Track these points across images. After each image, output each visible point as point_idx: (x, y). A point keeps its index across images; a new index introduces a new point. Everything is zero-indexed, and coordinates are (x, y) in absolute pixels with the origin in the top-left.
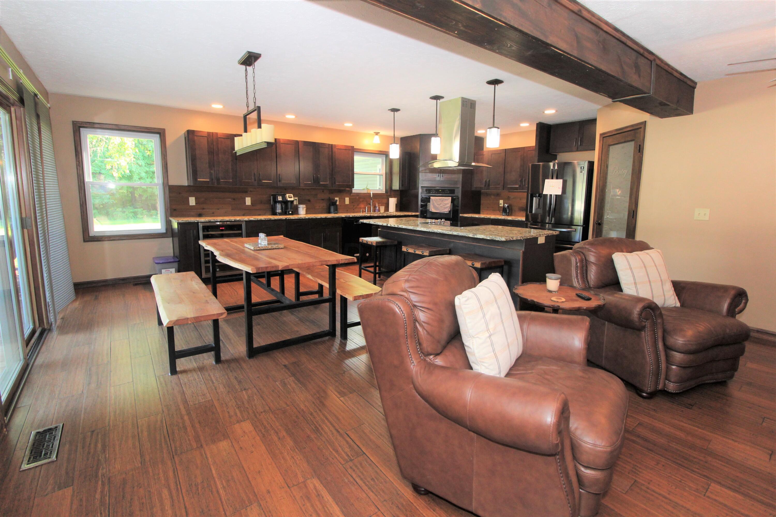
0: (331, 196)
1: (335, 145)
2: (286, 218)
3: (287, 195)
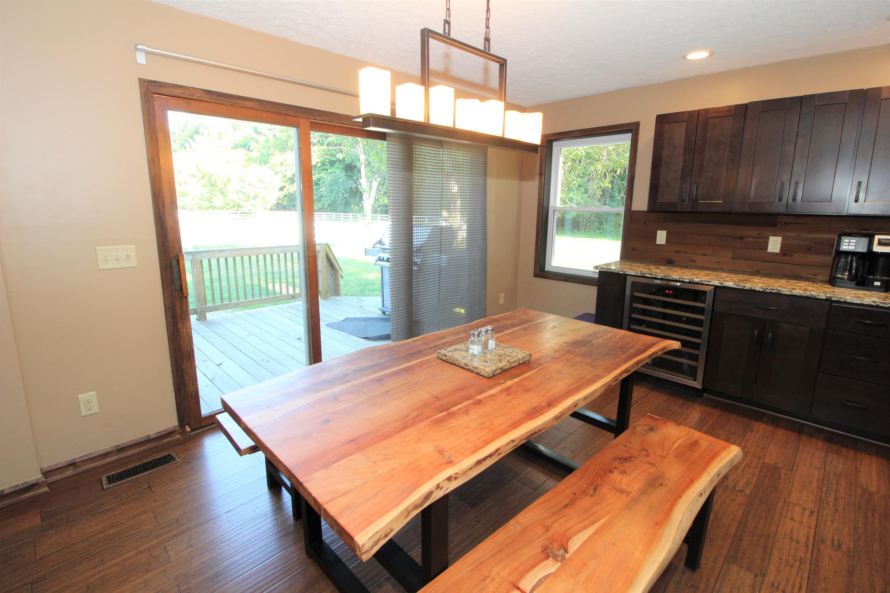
2: (830, 297)
3: (877, 237)
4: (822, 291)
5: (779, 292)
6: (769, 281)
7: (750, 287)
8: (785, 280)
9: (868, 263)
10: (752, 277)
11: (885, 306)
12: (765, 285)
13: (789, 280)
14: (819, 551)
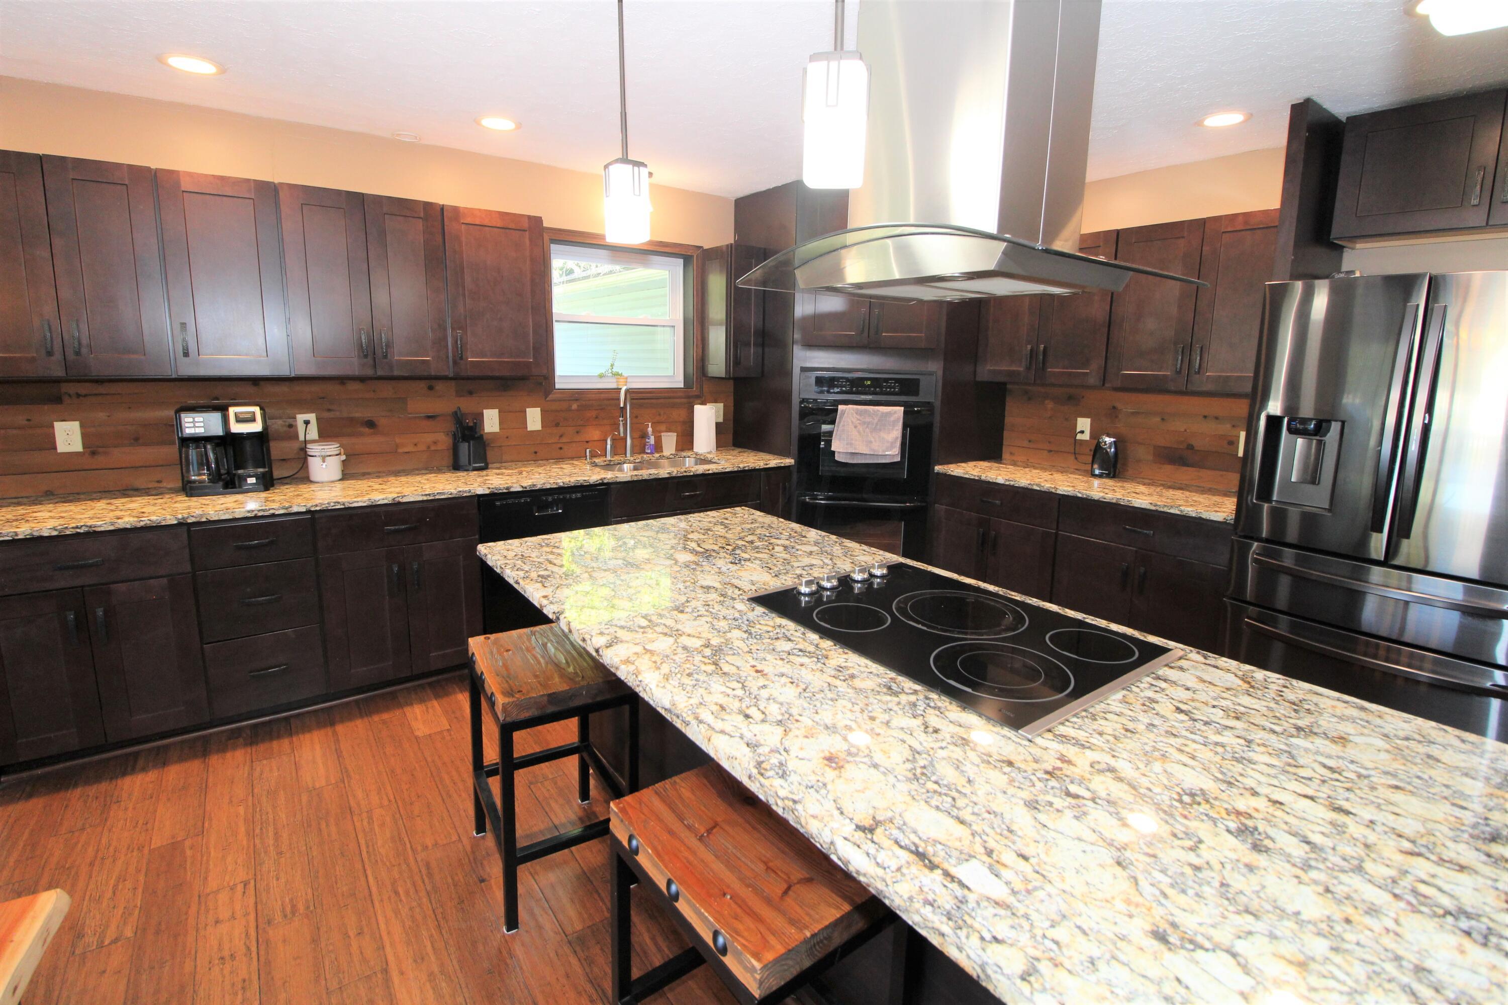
0: (466, 405)
1: (455, 209)
2: (183, 518)
3: (232, 411)
4: (169, 510)
5: (91, 530)
6: (71, 511)
7: (29, 532)
8: (105, 501)
9: (231, 452)
10: (36, 508)
11: (266, 514)
12: (61, 521)
13: (112, 501)
14: (268, 942)
